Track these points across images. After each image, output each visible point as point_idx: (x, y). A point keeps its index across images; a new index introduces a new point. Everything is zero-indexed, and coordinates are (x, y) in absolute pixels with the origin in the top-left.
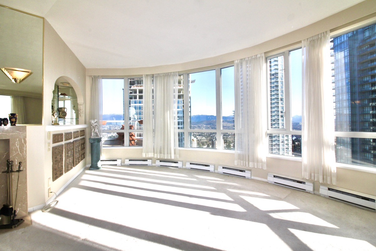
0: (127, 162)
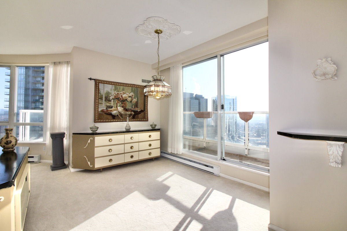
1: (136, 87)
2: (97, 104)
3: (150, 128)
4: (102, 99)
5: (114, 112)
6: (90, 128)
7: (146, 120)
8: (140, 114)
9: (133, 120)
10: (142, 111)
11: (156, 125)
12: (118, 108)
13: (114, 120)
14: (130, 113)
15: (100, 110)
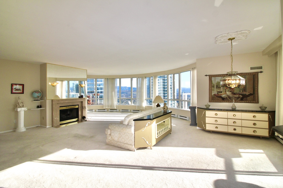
0: (97, 111)
1: (244, 75)
2: (211, 90)
3: (259, 109)
4: (214, 87)
5: (223, 96)
6: (205, 106)
7: (256, 102)
8: (249, 97)
9: (241, 102)
10: (251, 95)
11: (266, 108)
12: (227, 92)
13: (224, 101)
14: (237, 96)
15: (213, 94)
